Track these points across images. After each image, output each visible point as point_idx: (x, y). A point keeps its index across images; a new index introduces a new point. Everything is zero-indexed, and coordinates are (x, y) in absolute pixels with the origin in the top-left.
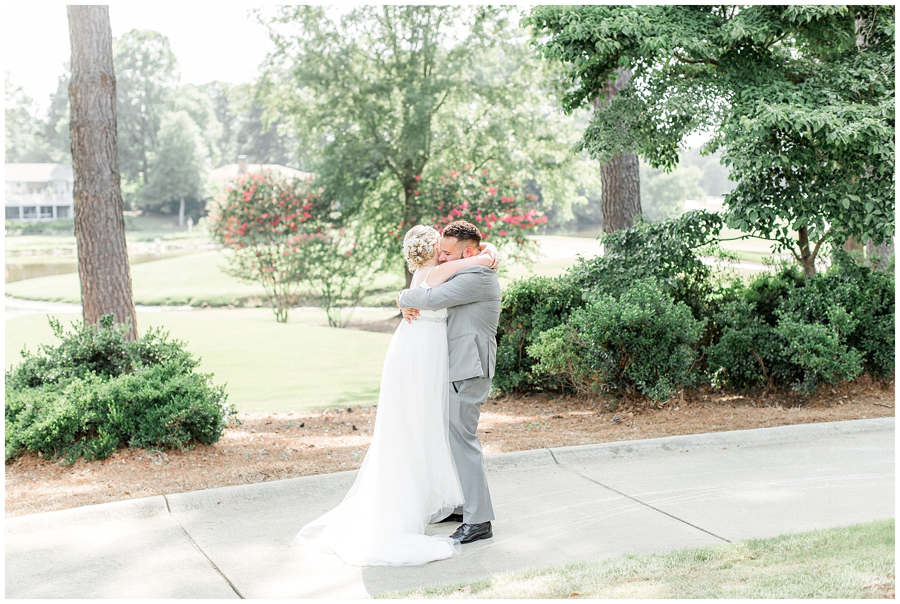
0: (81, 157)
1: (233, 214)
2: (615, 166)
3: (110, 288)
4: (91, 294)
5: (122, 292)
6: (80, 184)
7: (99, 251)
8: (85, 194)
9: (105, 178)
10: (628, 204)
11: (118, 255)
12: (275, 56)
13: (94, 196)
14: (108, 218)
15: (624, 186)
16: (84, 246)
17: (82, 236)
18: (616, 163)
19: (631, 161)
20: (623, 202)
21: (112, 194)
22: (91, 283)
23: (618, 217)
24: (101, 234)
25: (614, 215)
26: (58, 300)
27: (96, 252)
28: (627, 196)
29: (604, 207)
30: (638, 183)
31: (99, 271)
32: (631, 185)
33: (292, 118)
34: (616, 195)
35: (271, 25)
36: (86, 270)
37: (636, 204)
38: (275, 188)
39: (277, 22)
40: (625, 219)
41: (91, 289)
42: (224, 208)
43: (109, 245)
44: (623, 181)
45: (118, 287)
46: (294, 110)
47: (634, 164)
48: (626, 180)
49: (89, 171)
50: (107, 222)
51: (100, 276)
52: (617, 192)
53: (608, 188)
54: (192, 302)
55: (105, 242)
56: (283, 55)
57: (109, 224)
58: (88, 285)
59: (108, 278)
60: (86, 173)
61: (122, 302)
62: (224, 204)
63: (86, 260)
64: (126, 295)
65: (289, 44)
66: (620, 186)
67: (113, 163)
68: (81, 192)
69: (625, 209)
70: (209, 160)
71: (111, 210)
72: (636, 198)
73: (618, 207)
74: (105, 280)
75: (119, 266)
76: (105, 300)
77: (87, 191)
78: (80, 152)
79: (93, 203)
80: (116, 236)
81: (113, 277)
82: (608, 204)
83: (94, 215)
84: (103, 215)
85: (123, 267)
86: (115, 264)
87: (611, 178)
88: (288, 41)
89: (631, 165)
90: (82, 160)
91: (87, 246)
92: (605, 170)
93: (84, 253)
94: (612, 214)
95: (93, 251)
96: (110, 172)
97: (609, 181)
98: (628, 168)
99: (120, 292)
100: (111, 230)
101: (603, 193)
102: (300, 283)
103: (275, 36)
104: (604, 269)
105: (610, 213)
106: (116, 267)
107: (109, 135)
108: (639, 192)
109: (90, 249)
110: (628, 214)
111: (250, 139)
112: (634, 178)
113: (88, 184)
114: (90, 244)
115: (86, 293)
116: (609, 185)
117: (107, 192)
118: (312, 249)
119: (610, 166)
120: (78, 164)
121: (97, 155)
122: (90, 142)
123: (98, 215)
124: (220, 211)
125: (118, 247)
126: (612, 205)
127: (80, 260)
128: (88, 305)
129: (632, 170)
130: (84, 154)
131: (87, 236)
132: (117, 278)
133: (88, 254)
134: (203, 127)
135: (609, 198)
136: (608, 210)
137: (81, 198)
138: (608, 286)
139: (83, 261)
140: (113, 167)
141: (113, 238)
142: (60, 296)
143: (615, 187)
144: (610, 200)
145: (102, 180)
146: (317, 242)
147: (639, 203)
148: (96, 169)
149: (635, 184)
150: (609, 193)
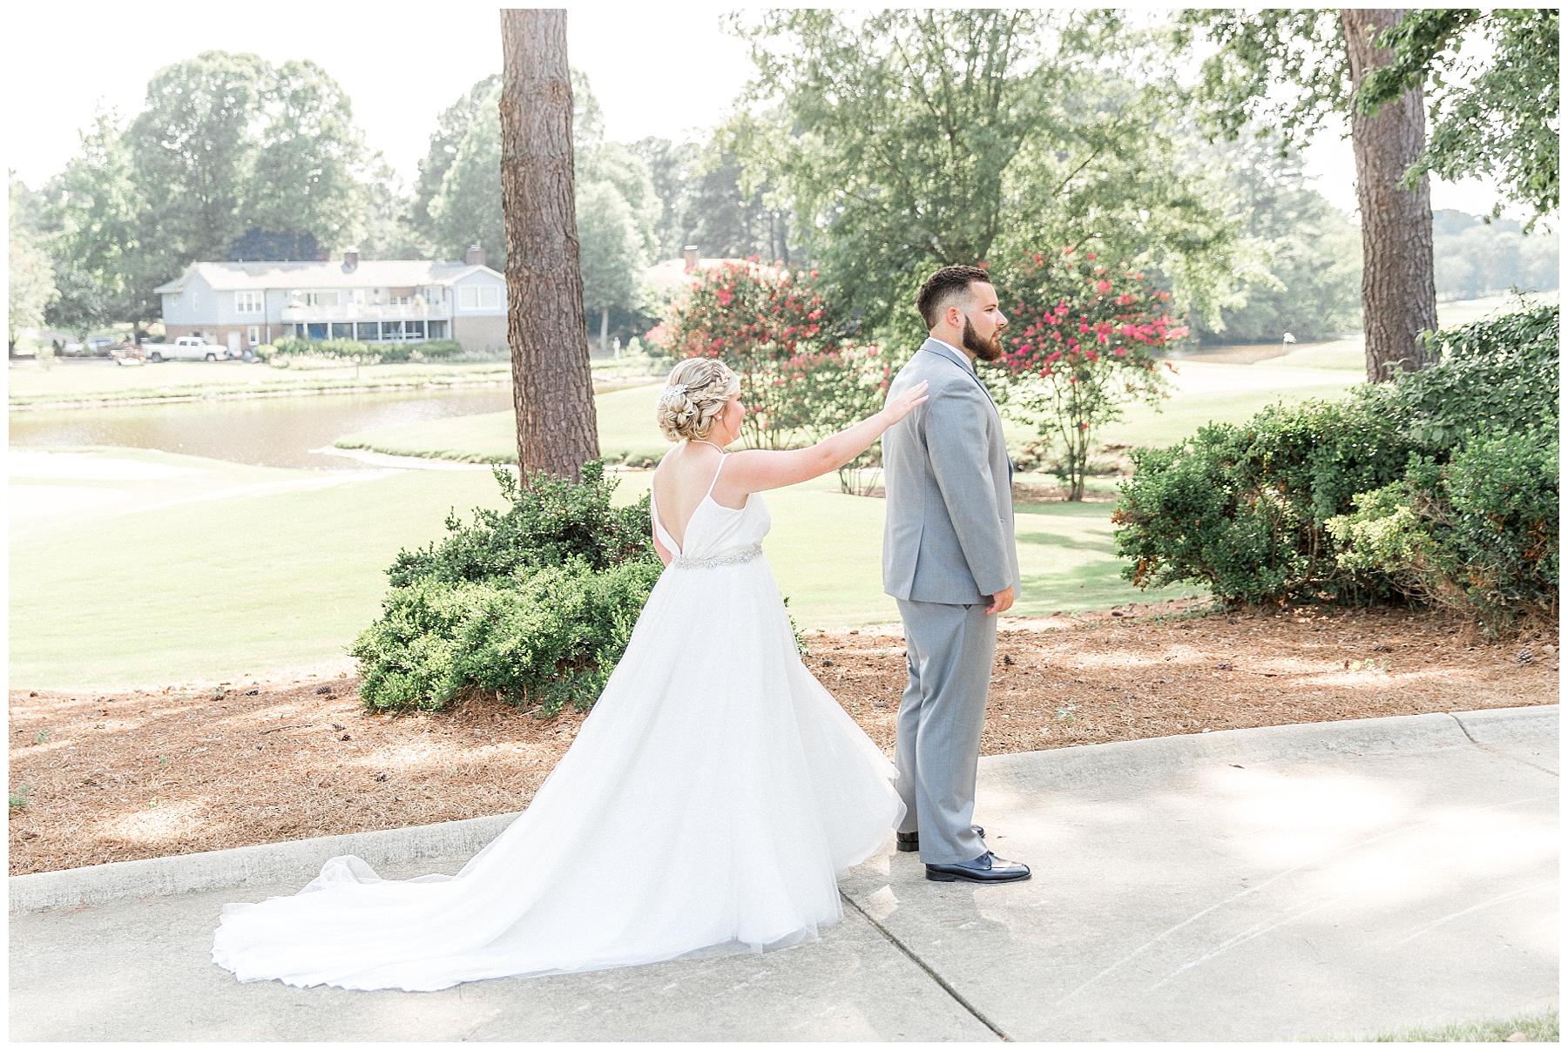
0: (519, 214)
1: (698, 325)
2: (1390, 221)
3: (563, 424)
4: (534, 433)
5: (583, 430)
6: (518, 257)
7: (547, 363)
8: (526, 273)
9: (556, 247)
10: (1412, 286)
11: (576, 370)
12: (759, 85)
13: (539, 276)
14: (560, 311)
15: (1406, 255)
16: (524, 357)
17: (520, 341)
18: (1393, 216)
19: (1419, 213)
20: (1404, 282)
21: (565, 271)
22: (533, 414)
23: (1395, 308)
24: (550, 337)
25: (1389, 304)
26: (437, 454)
27: (543, 366)
28: (1411, 271)
29: (1369, 294)
30: (1431, 249)
31: (547, 397)
32: (1418, 253)
33: (783, 182)
34: (1393, 269)
35: (754, 37)
36: (527, 395)
37: (1427, 284)
38: (763, 285)
39: (761, 35)
40: (1408, 311)
41: (534, 425)
42: (686, 315)
43: (562, 354)
44: (1404, 245)
45: (576, 423)
46: (788, 168)
47: (1424, 218)
48: (1410, 244)
49: (532, 237)
50: (559, 318)
51: (549, 405)
52: (1394, 265)
53: (1377, 258)
54: (628, 459)
55: (556, 349)
56: (770, 85)
57: (563, 321)
58: (530, 418)
59: (561, 408)
60: (527, 240)
61: (583, 448)
62: (687, 308)
63: (526, 379)
64: (588, 434)
65: (780, 68)
66: (1398, 254)
67: (569, 224)
68: (519, 270)
69: (1409, 294)
70: (644, 253)
71: (565, 299)
72: (1428, 275)
73: (1395, 291)
74: (556, 410)
75: (578, 388)
76: (555, 442)
77: (529, 268)
78: (517, 205)
79: (537, 287)
80: (574, 341)
81: (569, 406)
82: (1376, 289)
83: (539, 306)
84: (553, 307)
85: (583, 390)
86: (572, 386)
87: (1384, 240)
88: (780, 61)
89: (1420, 219)
90: (520, 219)
91: (528, 356)
92: (1372, 228)
93: (523, 368)
94: (1385, 302)
95: (538, 365)
96: (564, 238)
97: (1379, 246)
98: (1415, 224)
99: (579, 430)
100: (566, 331)
101: (1366, 269)
102: (797, 429)
103: (760, 54)
104: (1453, 387)
105: (1381, 300)
106: (574, 391)
107: (563, 179)
108: (1432, 265)
109: (533, 362)
110: (1414, 301)
111: (701, 223)
112: (1424, 241)
113: (529, 257)
114: (533, 352)
115: (527, 430)
116: (1379, 253)
117: (559, 270)
118: (820, 377)
119: (1382, 221)
120: (514, 225)
121: (544, 210)
122: (533, 189)
123: (545, 308)
124: (679, 321)
125: (577, 358)
126: (1384, 287)
127: (516, 379)
128: (529, 451)
129: (1421, 227)
130: (524, 208)
131: (528, 340)
132: (574, 407)
133: (530, 370)
134: (633, 205)
135: (1378, 275)
136: (1377, 295)
137: (519, 279)
138: (1462, 415)
139: (522, 380)
140: (568, 229)
141: (569, 344)
142: (439, 449)
143: (1391, 256)
144: (1381, 280)
145: (552, 250)
146: (827, 368)
147: (1432, 284)
148: (543, 233)
149: (1426, 251)
150: (1379, 267)
